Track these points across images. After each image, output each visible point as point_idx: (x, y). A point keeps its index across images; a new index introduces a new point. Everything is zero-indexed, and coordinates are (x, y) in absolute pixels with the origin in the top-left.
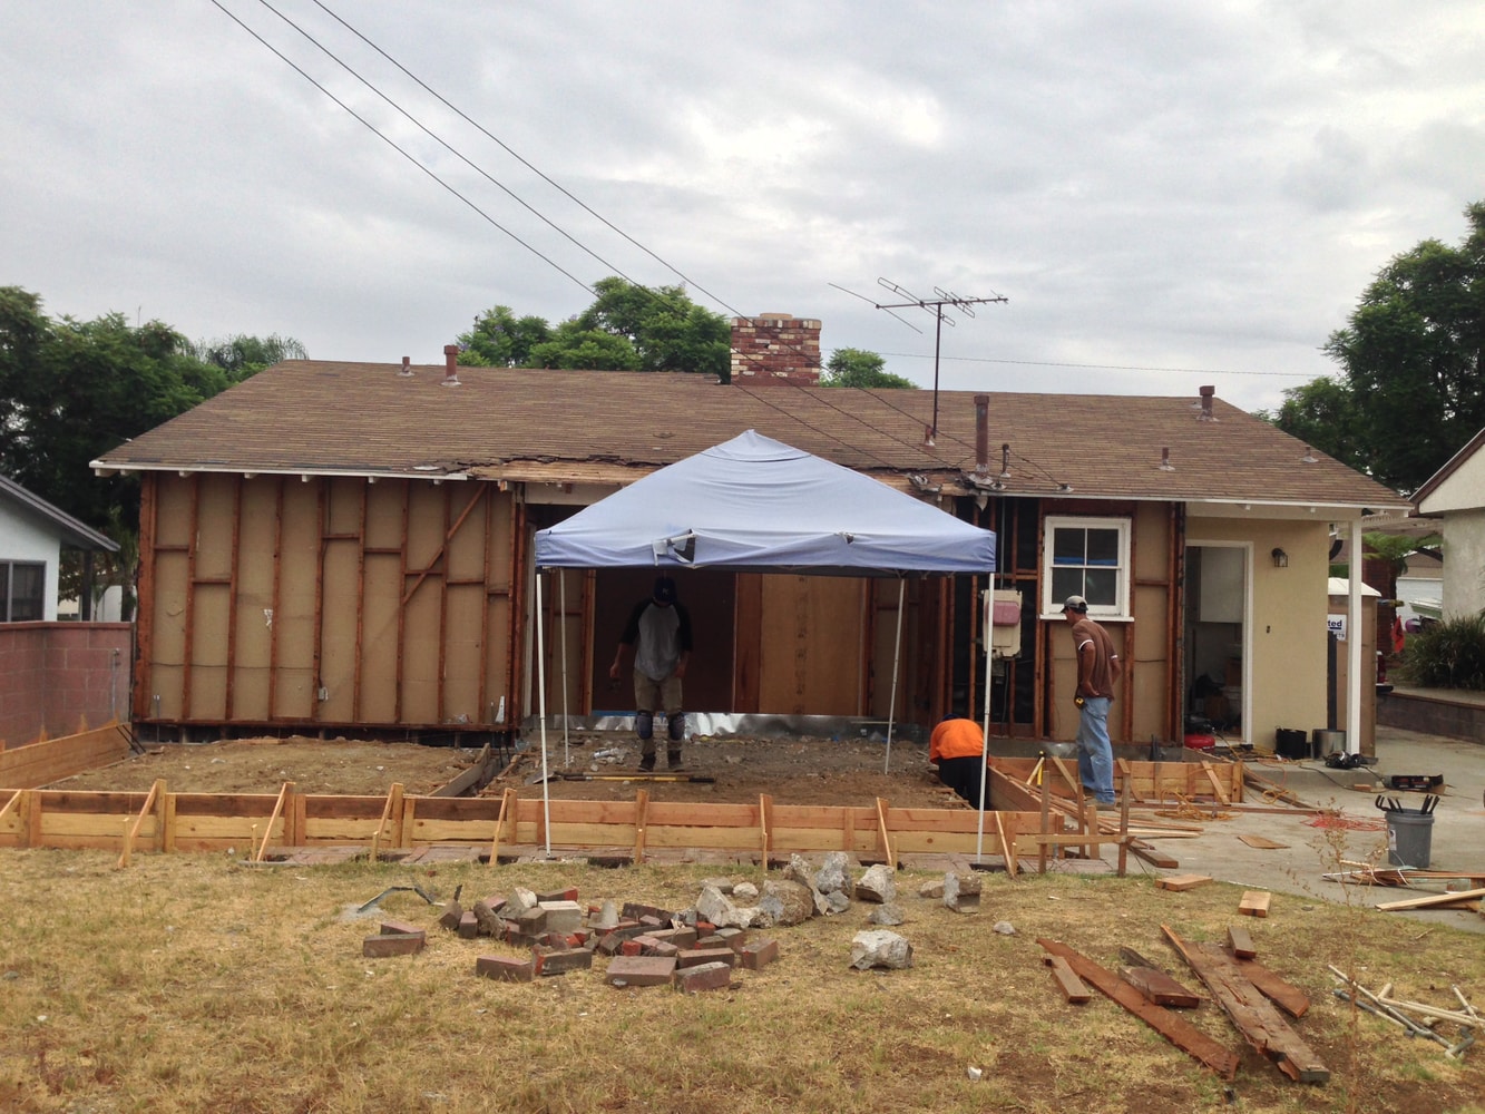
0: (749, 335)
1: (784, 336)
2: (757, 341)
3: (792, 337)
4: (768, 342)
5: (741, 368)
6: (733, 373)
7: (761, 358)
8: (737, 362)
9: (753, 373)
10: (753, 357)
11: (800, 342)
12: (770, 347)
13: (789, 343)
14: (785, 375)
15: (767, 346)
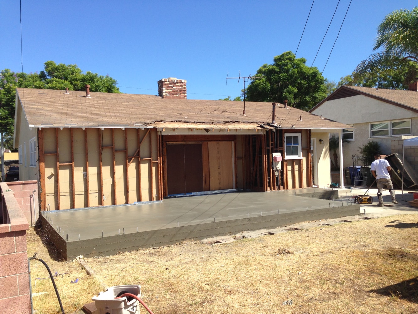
0: (167, 84)
1: (177, 84)
2: (170, 86)
3: (179, 85)
4: (173, 86)
5: (166, 93)
6: (164, 95)
7: (171, 91)
8: (165, 92)
9: (169, 95)
10: (169, 90)
11: (181, 86)
12: (173, 87)
13: (178, 86)
14: (178, 96)
15: (172, 87)
